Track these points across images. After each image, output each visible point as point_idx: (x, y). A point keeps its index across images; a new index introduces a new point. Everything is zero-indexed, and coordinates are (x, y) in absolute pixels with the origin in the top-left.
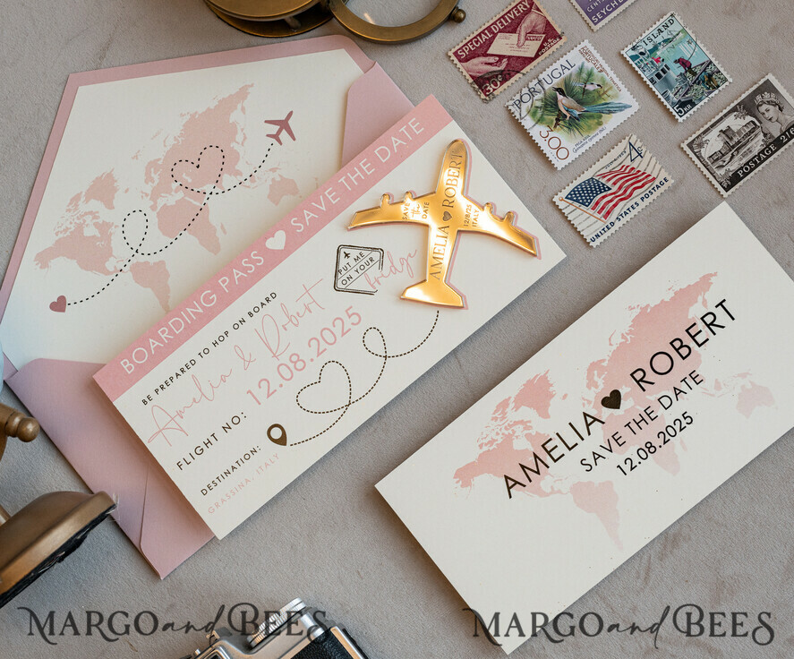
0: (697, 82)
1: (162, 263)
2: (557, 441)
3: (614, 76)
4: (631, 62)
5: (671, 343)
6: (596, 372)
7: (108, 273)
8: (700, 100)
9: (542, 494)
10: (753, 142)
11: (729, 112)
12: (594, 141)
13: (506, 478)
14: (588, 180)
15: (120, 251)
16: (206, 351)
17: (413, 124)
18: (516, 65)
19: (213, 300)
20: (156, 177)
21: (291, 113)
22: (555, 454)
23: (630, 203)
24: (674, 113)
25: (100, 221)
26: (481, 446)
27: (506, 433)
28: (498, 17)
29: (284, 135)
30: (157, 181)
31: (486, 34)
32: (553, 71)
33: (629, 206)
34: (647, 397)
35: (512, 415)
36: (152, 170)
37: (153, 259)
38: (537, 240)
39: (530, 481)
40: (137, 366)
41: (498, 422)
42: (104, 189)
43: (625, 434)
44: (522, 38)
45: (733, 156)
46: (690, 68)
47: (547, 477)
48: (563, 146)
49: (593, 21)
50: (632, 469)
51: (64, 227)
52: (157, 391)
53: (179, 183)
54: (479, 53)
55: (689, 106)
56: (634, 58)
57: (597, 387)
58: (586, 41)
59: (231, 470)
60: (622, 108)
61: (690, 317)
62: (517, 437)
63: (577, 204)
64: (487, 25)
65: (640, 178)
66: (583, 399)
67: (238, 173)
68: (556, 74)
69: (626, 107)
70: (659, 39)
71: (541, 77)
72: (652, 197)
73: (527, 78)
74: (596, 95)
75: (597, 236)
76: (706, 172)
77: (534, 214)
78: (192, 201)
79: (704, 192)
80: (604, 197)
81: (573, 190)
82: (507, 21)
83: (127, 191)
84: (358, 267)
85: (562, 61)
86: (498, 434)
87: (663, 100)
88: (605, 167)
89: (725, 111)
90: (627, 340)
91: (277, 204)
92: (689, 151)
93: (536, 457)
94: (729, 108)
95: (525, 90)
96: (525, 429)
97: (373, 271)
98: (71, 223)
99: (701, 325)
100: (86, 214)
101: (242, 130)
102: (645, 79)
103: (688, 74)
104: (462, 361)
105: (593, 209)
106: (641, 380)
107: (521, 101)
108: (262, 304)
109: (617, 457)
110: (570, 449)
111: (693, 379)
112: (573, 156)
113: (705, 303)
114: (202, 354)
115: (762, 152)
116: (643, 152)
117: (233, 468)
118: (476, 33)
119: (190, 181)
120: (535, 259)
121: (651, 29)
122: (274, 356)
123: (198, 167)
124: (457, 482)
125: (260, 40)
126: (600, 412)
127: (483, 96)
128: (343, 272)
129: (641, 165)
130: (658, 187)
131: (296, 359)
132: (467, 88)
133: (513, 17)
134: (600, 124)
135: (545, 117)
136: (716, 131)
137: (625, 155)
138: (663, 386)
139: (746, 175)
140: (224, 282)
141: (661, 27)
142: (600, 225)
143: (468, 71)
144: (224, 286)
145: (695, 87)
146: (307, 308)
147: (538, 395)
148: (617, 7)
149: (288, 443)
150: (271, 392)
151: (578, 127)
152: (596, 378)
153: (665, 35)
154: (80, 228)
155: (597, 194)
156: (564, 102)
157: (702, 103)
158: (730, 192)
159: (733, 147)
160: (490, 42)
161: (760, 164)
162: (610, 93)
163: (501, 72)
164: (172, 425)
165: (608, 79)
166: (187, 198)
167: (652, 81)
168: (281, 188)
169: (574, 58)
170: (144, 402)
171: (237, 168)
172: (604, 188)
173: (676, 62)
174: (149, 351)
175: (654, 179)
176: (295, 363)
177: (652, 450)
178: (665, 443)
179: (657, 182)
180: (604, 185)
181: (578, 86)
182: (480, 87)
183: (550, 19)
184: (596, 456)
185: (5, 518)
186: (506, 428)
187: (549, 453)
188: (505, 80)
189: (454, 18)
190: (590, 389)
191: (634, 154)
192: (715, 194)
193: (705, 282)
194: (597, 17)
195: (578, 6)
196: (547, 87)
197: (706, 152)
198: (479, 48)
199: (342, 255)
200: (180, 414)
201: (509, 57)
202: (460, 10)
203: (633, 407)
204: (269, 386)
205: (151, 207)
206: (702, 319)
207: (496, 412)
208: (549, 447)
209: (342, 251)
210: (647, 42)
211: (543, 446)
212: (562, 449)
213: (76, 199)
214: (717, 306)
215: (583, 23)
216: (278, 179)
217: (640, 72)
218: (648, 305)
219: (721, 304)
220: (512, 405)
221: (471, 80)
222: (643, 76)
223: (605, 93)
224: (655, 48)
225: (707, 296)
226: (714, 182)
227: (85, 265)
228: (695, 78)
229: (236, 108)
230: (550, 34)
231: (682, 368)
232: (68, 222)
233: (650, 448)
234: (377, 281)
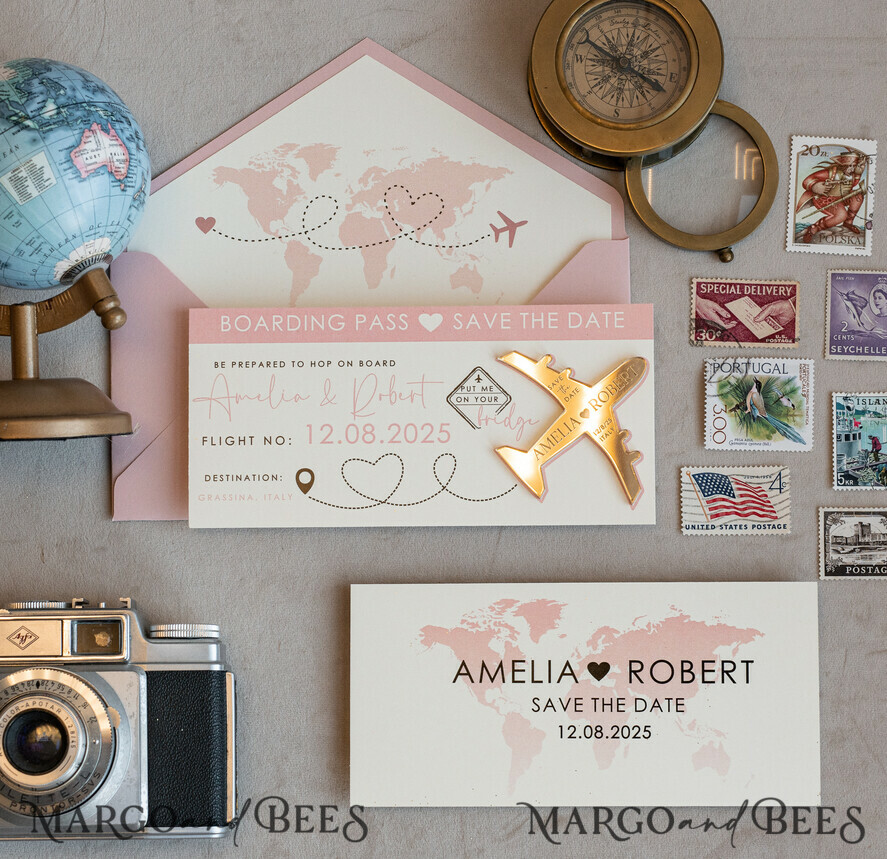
0: (874, 468)
1: (319, 259)
2: (527, 667)
3: (811, 408)
4: (834, 408)
5: (683, 662)
6: (603, 636)
7: (267, 230)
8: (865, 484)
9: (482, 700)
10: (880, 553)
11: (880, 513)
12: (752, 448)
13: (463, 664)
14: (723, 476)
15: (292, 221)
16: (301, 364)
17: (618, 316)
18: (740, 333)
19: (341, 326)
20: (371, 184)
21: (526, 222)
22: (519, 676)
23: (741, 521)
24: (835, 478)
25: (295, 182)
26: (463, 621)
27: (493, 627)
28: (757, 282)
29: (505, 236)
30: (369, 188)
31: (736, 289)
32: (765, 364)
33: (738, 523)
34: (629, 689)
35: (508, 617)
36: (373, 175)
37: (314, 250)
38: (643, 491)
39: (481, 681)
40: (233, 330)
41: (492, 614)
42: (320, 158)
43: (588, 704)
44: (763, 316)
45: (853, 551)
46: (877, 451)
47: (497, 690)
48: (725, 432)
49: (831, 349)
50: (570, 737)
51: (260, 162)
52: (234, 364)
53: (386, 204)
54: (719, 299)
55: (852, 482)
56: (839, 406)
57: (595, 649)
58: (813, 361)
59: (243, 479)
60: (797, 439)
61: (714, 653)
62: (498, 637)
63: (698, 488)
64: (743, 282)
65: (765, 508)
66: (577, 650)
67: (442, 236)
68: (766, 368)
69: (801, 441)
70: (872, 408)
71: (752, 360)
72: (762, 531)
73: (741, 352)
74: (785, 411)
75: (693, 527)
76: (822, 546)
77: (657, 468)
78: (385, 227)
79: (807, 561)
80: (724, 500)
81: (704, 474)
82: (761, 292)
83: (338, 175)
84: (480, 396)
85: (780, 362)
86: (485, 623)
87: (835, 459)
88: (745, 476)
89: (876, 510)
90: (650, 630)
91: (453, 288)
92: (822, 518)
93: (501, 665)
94: (881, 510)
95: (731, 361)
96: (510, 636)
97: (490, 410)
98: (269, 164)
99: (717, 666)
100: (289, 166)
101: (474, 203)
102: (834, 431)
103: (872, 455)
104: (502, 540)
105: (708, 502)
106: (635, 672)
107: (720, 366)
108: (378, 363)
109: (566, 718)
110: (533, 681)
111: (677, 705)
112: (726, 446)
113: (735, 651)
114: (296, 364)
115: (880, 567)
116: (785, 489)
117: (247, 478)
118: (729, 281)
119: (397, 210)
120: (629, 506)
121: (872, 394)
122: (354, 413)
123: (413, 203)
124: (421, 635)
125: (548, 140)
126: (581, 671)
127: (693, 337)
128: (465, 391)
129: (774, 497)
130: (774, 527)
131: (368, 429)
132: (686, 322)
133: (769, 292)
134: (769, 437)
135: (730, 396)
136: (857, 519)
137: (769, 480)
138: (648, 691)
139: (851, 574)
140: (361, 319)
141: (881, 399)
142: (703, 520)
143: (697, 307)
144: (357, 322)
145: (869, 470)
146: (412, 396)
147: (543, 618)
148: (859, 354)
149: (309, 493)
150: (327, 440)
151: (749, 426)
152: (600, 641)
153: (879, 409)
154: (274, 174)
155: (720, 493)
156: (754, 396)
157: (864, 488)
158: (828, 578)
159: (860, 544)
160: (734, 297)
161: (871, 575)
162: (797, 419)
163: (724, 330)
164: (225, 402)
165: (805, 406)
166: (383, 223)
167: (839, 437)
168: (467, 277)
169: (792, 367)
170: (216, 364)
171: (444, 230)
172: (730, 493)
173: (870, 437)
174: (253, 326)
175: (776, 518)
176: (367, 433)
177: (599, 735)
178: (613, 737)
179: (776, 523)
180: (732, 489)
181: (776, 392)
182: (697, 328)
183: (797, 319)
184: (550, 704)
185: (34, 374)
186: (495, 624)
187: (514, 671)
188: (721, 339)
189: (722, 255)
190: (588, 646)
191: (777, 485)
192: (815, 570)
193: (749, 635)
194: (836, 348)
195: (828, 327)
196: (750, 372)
197: (835, 530)
198: (721, 296)
199: (475, 376)
200: (238, 398)
201: (740, 323)
202: (731, 253)
203: (611, 688)
204: (329, 435)
205: (347, 205)
206: (723, 662)
207: (497, 603)
208: (518, 666)
209: (478, 373)
210: (861, 402)
211: (514, 662)
212: (526, 676)
213: (290, 147)
214: (742, 662)
215: (822, 343)
216: (471, 268)
217: (834, 422)
218: (689, 616)
219: (747, 662)
220: (514, 609)
221: (693, 316)
222: (835, 427)
223: (793, 415)
224: (863, 413)
225: (743, 647)
226: (822, 560)
227: (253, 209)
228: (874, 463)
229: (483, 181)
230: (788, 331)
231: (675, 688)
232: (268, 161)
233: (598, 732)
234: (487, 420)
